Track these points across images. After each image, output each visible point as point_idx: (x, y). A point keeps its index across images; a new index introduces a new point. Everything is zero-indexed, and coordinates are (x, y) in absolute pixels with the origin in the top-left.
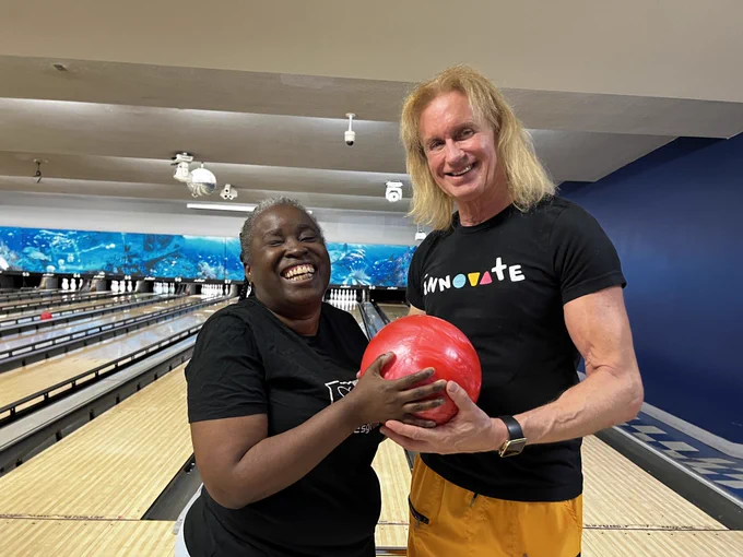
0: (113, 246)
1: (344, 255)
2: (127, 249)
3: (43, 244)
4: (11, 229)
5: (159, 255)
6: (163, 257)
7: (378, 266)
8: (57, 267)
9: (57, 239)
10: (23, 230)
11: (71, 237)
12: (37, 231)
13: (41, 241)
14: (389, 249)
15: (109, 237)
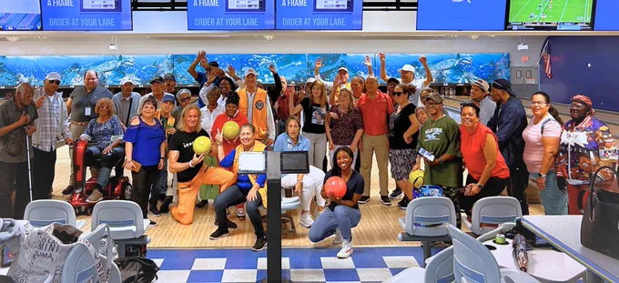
0: (300, 63)
1: (457, 62)
2: (309, 65)
3: (255, 64)
4: (235, 56)
5: (330, 68)
6: (332, 70)
7: (482, 69)
8: (264, 80)
9: (264, 60)
10: (241, 55)
11: (273, 58)
12: (251, 56)
13: (253, 63)
14: (489, 55)
15: (298, 57)
